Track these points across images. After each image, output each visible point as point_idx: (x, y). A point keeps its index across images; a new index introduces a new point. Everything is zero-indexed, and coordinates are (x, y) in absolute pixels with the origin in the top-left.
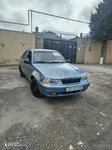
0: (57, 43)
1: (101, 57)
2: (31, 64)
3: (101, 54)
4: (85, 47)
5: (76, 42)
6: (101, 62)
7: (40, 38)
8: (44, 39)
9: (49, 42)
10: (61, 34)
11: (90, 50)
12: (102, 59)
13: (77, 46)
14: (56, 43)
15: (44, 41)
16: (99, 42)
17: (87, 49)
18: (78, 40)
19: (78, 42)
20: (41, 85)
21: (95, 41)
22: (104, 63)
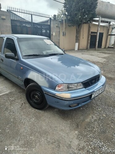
0: (28, 26)
1: (76, 42)
3: (76, 39)
4: (59, 32)
5: (50, 26)
6: (76, 49)
7: (5, 19)
8: (11, 20)
9: (18, 24)
10: (32, 15)
11: (63, 35)
12: (77, 44)
13: (52, 30)
14: (26, 26)
15: (11, 23)
16: (73, 26)
17: (61, 34)
18: (52, 23)
19: (52, 26)
21: (70, 24)
22: (78, 49)
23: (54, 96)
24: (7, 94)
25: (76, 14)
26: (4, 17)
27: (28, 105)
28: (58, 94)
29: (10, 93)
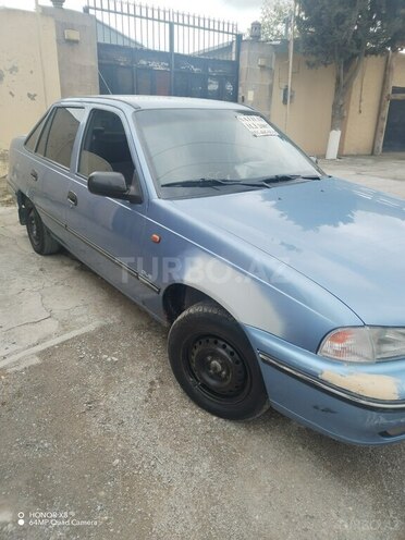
0: (158, 66)
1: (333, 127)
2: (137, 200)
3: (333, 117)
4: (271, 88)
5: (236, 65)
6: (332, 152)
7: (77, 42)
8: (99, 44)
9: (123, 61)
10: (171, 25)
11: (285, 101)
12: (335, 136)
13: (242, 81)
14: (151, 69)
15: (100, 57)
16: (326, 65)
17: (278, 96)
18: (244, 53)
19: (244, 65)
20: (315, 376)
21: (313, 59)
22: (340, 155)
23: (311, 382)
24: (90, 337)
25: (340, 19)
26: (74, 35)
27: (174, 391)
28: (332, 373)
29: (102, 329)
